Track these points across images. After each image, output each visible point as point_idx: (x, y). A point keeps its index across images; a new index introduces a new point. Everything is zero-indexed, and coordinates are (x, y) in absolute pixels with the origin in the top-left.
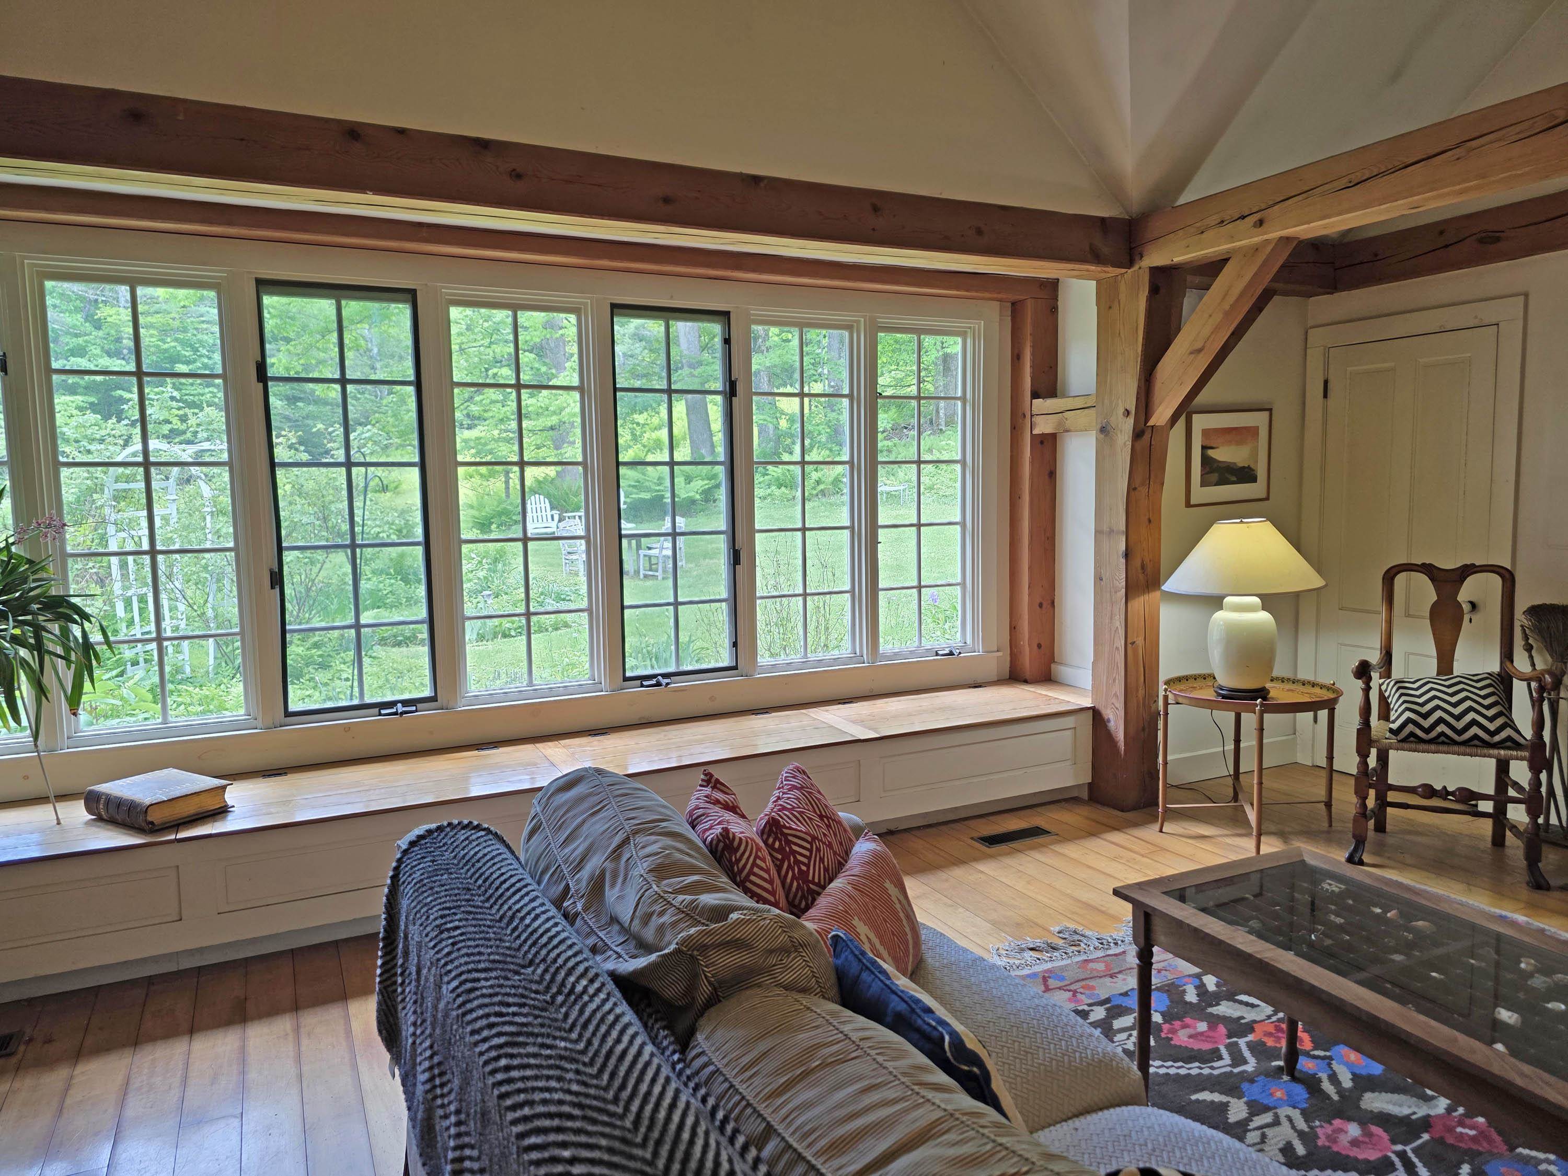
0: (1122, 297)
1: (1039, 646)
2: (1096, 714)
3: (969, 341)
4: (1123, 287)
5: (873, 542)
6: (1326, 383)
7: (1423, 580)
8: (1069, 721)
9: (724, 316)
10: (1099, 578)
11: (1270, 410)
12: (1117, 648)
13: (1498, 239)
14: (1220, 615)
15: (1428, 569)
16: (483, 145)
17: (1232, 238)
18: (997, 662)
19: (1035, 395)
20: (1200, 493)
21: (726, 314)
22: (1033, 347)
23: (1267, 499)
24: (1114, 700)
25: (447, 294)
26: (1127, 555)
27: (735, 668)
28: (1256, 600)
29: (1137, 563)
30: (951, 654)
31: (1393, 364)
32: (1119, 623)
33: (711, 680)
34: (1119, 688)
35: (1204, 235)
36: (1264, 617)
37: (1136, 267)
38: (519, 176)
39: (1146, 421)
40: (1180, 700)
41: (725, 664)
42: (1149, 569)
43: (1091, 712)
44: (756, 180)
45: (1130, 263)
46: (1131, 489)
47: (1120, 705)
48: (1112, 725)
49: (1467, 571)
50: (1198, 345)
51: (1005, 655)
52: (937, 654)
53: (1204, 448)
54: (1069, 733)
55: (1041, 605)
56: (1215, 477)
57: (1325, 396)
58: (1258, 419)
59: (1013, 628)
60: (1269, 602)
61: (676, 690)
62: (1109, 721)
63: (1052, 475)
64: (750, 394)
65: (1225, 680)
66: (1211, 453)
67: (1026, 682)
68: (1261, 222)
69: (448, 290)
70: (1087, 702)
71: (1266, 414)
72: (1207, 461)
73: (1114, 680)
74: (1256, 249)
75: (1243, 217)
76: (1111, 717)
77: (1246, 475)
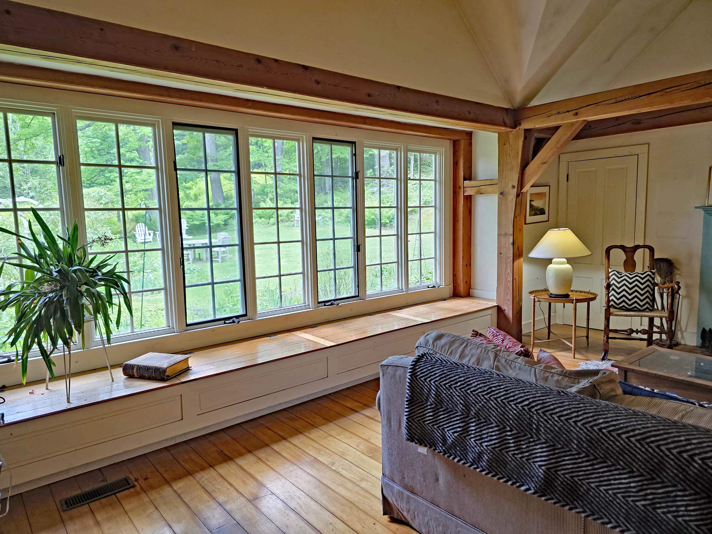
0: (511, 141)
1: (466, 282)
2: (499, 309)
3: (438, 156)
4: (511, 136)
5: (406, 241)
6: (568, 175)
7: (620, 250)
8: (490, 312)
9: (352, 143)
10: (500, 254)
11: (550, 186)
12: (509, 281)
13: (640, 123)
14: (550, 266)
15: (621, 247)
16: (305, 68)
17: (563, 119)
18: (448, 290)
19: (465, 179)
20: (529, 219)
21: (355, 143)
22: (464, 159)
23: (548, 221)
24: (507, 302)
26: (513, 244)
27: (358, 296)
28: (565, 260)
29: (516, 247)
30: (434, 287)
31: (595, 169)
32: (509, 271)
33: (351, 302)
34: (510, 297)
35: (550, 117)
36: (568, 266)
37: (518, 129)
38: (318, 83)
39: (521, 189)
40: (541, 300)
41: (353, 294)
42: (520, 250)
43: (496, 308)
44: (399, 87)
45: (515, 127)
46: (515, 217)
47: (510, 304)
48: (506, 312)
49: (637, 247)
50: (545, 161)
51: (451, 286)
52: (428, 287)
53: (531, 201)
54: (489, 316)
55: (467, 265)
56: (533, 213)
57: (567, 181)
58: (545, 190)
59: (455, 276)
60: (570, 261)
61: (341, 306)
62: (505, 310)
63: (470, 212)
64: (364, 178)
65: (553, 290)
66: (532, 203)
67: (461, 297)
68: (577, 114)
69: (251, 130)
70: (495, 304)
71: (548, 187)
72: (531, 206)
73: (507, 294)
74: (573, 124)
75: (568, 112)
76: (506, 309)
77: (542, 212)
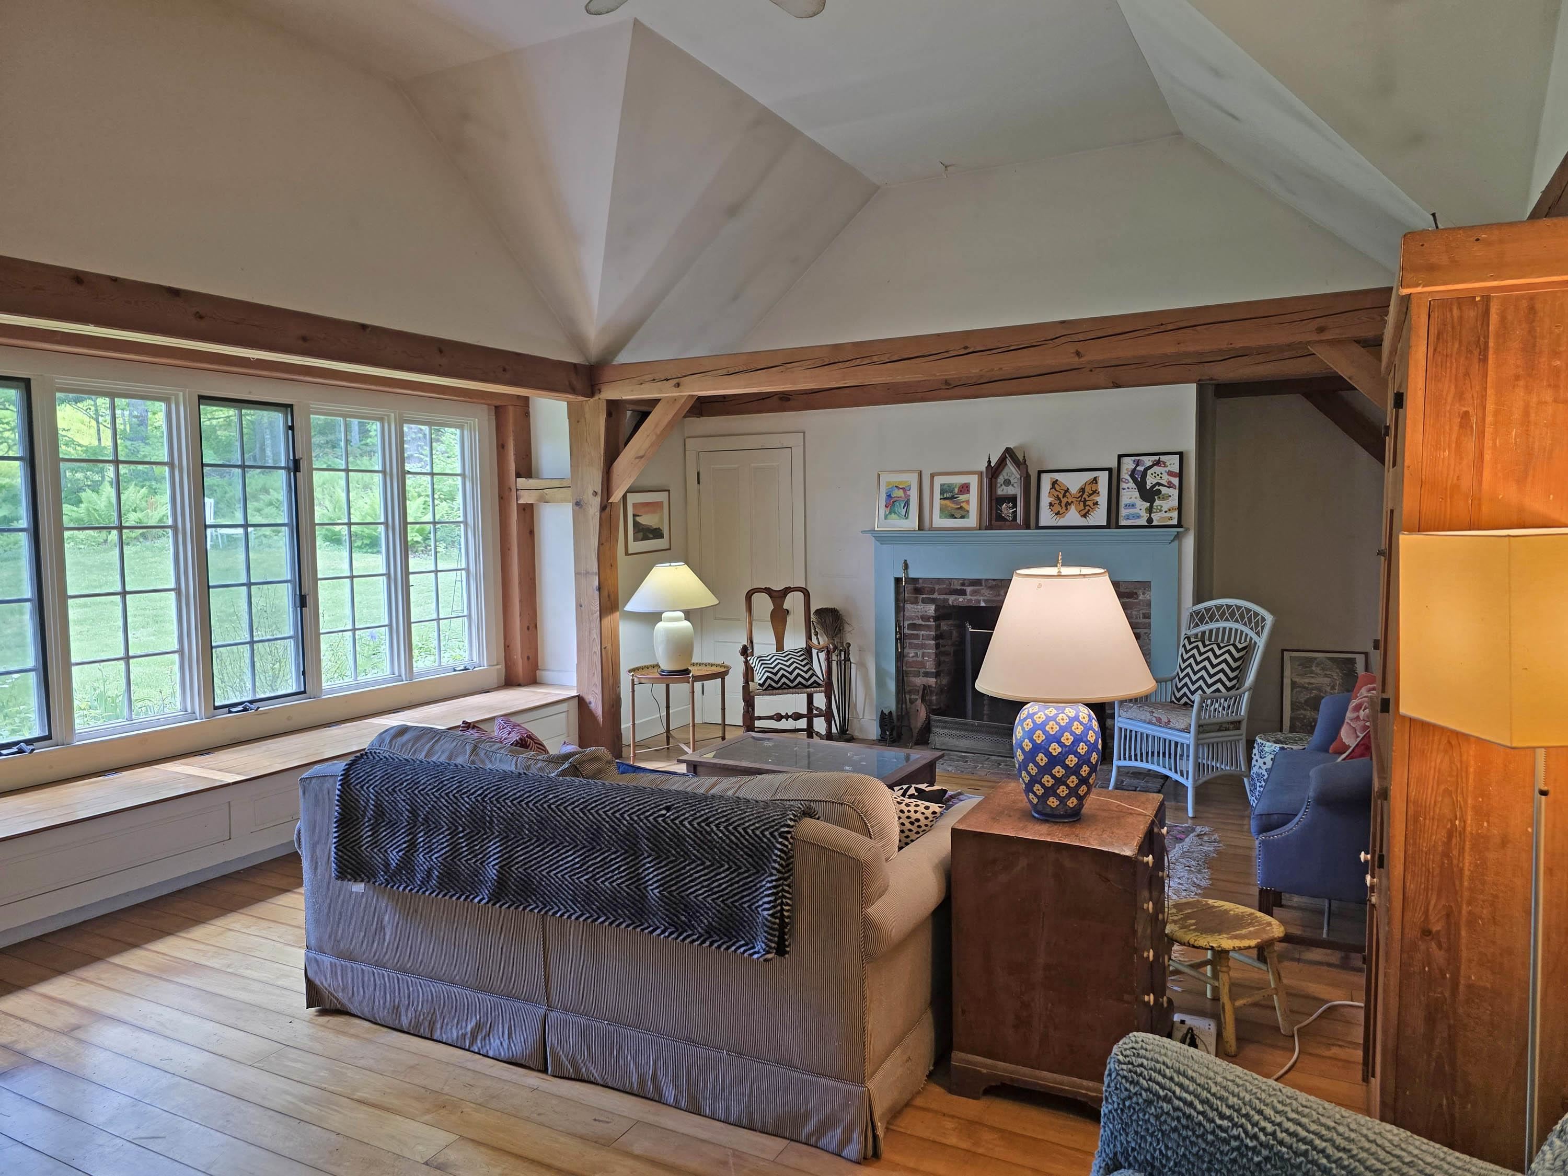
0: (588, 416)
1: (528, 658)
2: (581, 701)
3: (466, 432)
4: (587, 409)
5: (407, 587)
6: (698, 474)
7: (765, 596)
8: (564, 706)
9: (287, 408)
10: (579, 606)
11: (669, 491)
12: (595, 652)
13: (789, 399)
14: (660, 625)
15: (768, 591)
16: (175, 293)
17: (660, 391)
18: (496, 673)
19: (518, 475)
20: (634, 546)
21: (291, 406)
22: (515, 440)
23: (670, 549)
24: (594, 689)
25: (59, 383)
26: (599, 589)
27: (304, 692)
28: (681, 614)
29: (605, 593)
30: (466, 669)
31: (736, 466)
32: (595, 635)
33: (288, 703)
34: (597, 680)
35: (642, 386)
36: (687, 624)
37: (596, 398)
38: (201, 317)
39: (608, 499)
40: (643, 681)
41: (293, 689)
42: (612, 597)
43: (576, 700)
44: (364, 327)
45: (592, 395)
46: (600, 544)
47: (598, 690)
48: (592, 706)
49: (787, 590)
50: (641, 454)
51: (502, 667)
52: (455, 670)
53: (634, 516)
54: (564, 715)
55: (528, 628)
56: (640, 535)
57: (699, 483)
58: (661, 497)
59: (507, 647)
60: (688, 615)
61: (265, 713)
62: (590, 703)
63: (532, 532)
64: (311, 469)
65: (665, 666)
66: (638, 519)
67: (519, 685)
68: (678, 385)
69: (60, 380)
70: (574, 693)
71: (667, 493)
72: (636, 524)
73: (594, 674)
74: (675, 400)
75: (667, 380)
76: (592, 700)
77: (656, 533)
